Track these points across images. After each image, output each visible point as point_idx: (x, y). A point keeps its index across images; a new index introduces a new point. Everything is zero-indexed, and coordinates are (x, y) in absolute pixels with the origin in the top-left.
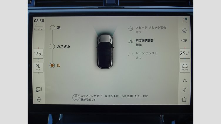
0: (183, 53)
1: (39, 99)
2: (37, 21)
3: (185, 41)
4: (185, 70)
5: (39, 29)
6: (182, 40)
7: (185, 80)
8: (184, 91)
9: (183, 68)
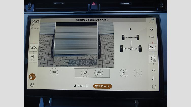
0: (151, 47)
1: (32, 85)
2: (34, 22)
3: (153, 38)
4: (154, 61)
5: (35, 28)
6: (150, 37)
7: (154, 70)
8: (153, 79)
9: (152, 59)
